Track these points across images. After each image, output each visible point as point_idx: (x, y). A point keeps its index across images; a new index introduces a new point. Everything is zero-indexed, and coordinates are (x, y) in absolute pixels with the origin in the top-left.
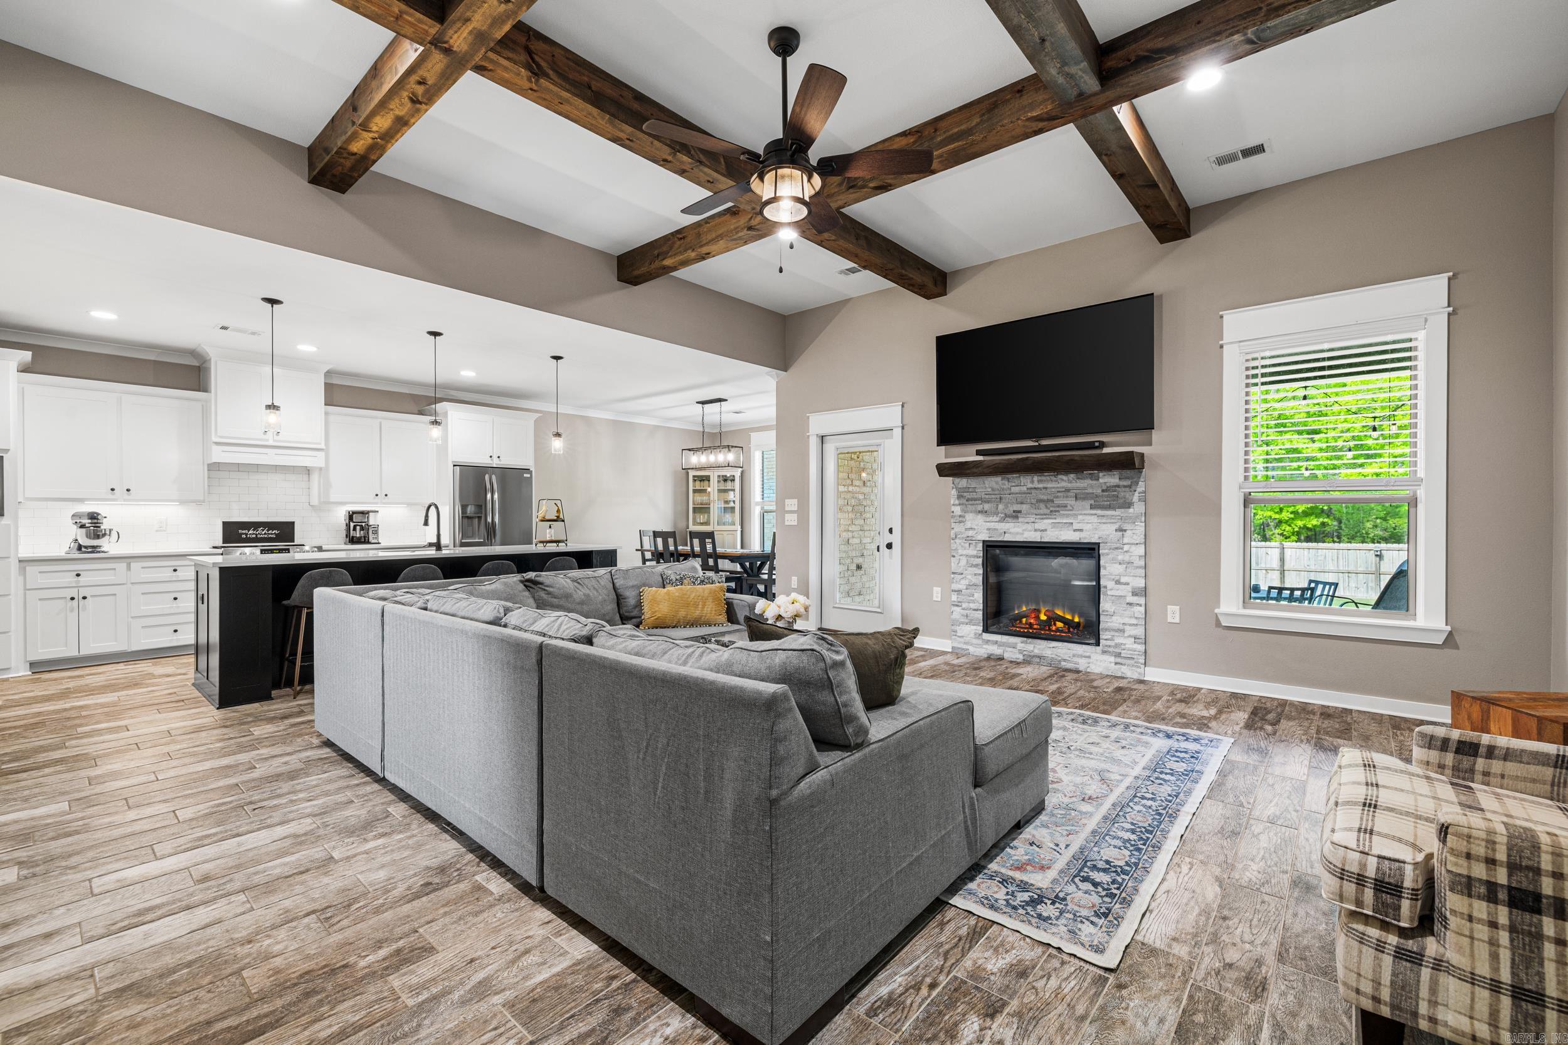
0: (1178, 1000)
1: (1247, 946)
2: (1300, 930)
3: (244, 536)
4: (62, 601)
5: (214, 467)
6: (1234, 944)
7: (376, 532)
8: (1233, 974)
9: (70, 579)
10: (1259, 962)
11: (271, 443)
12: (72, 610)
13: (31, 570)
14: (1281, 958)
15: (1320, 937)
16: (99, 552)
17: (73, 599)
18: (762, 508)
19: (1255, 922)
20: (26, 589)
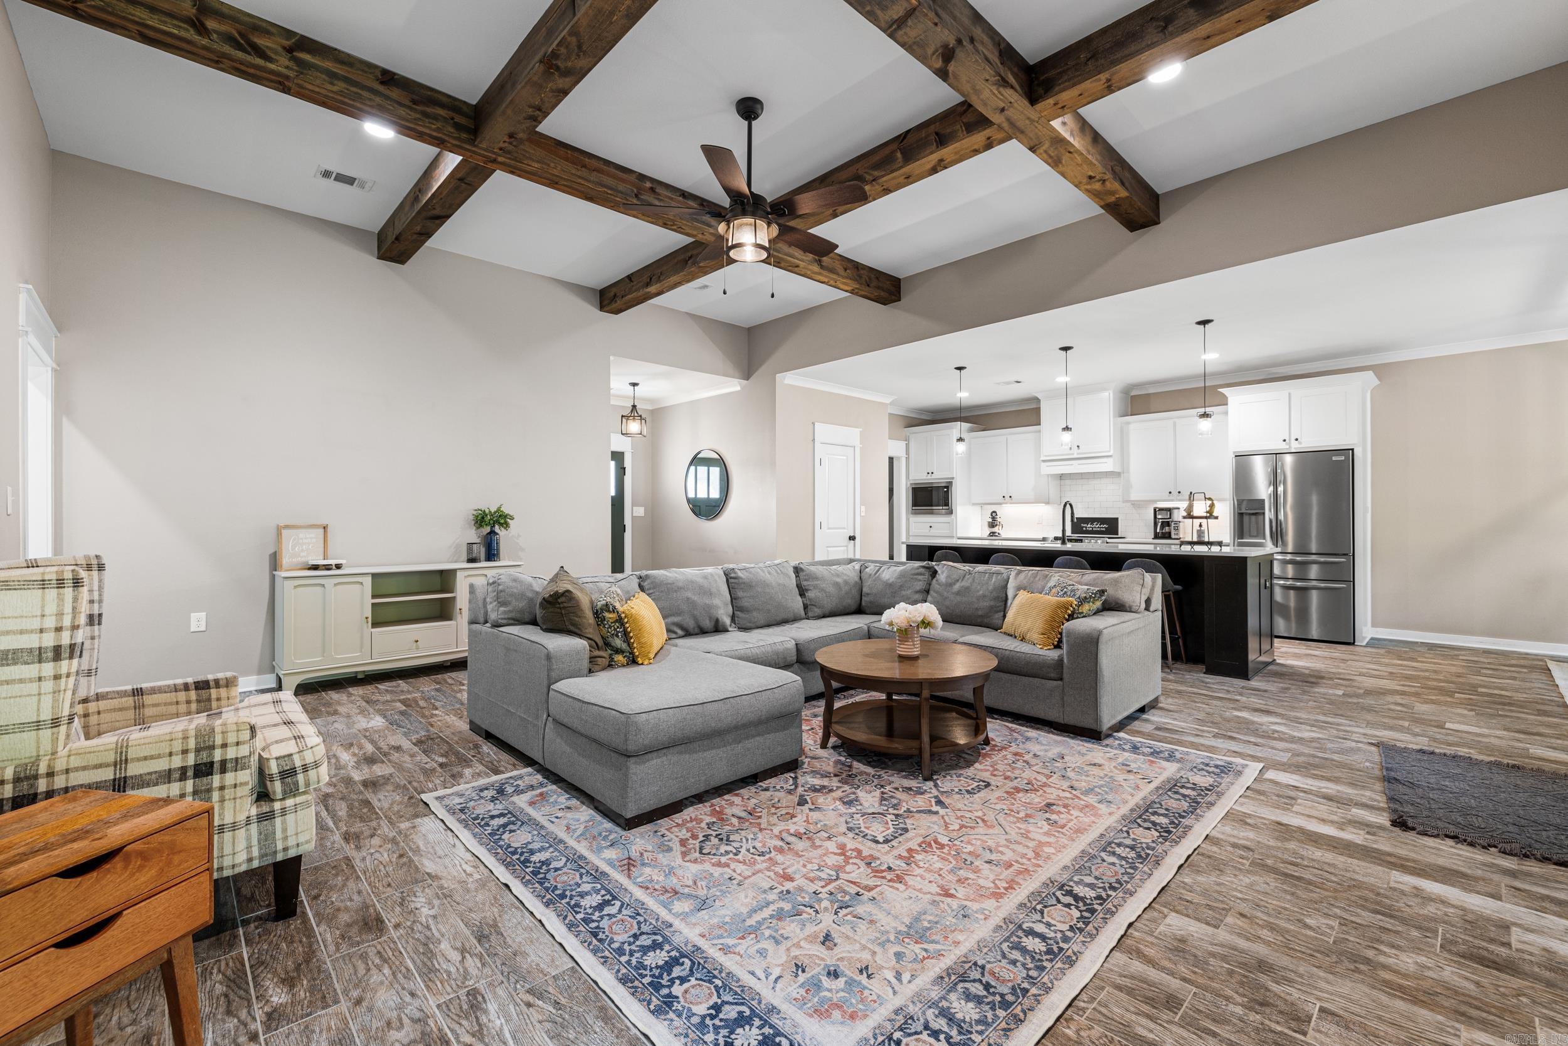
0: (381, 809)
1: (372, 851)
2: (348, 884)
3: (1084, 529)
6: (380, 846)
7: (1177, 528)
8: (367, 833)
10: (358, 848)
11: (1075, 456)
14: (348, 860)
15: (331, 888)
19: (381, 867)
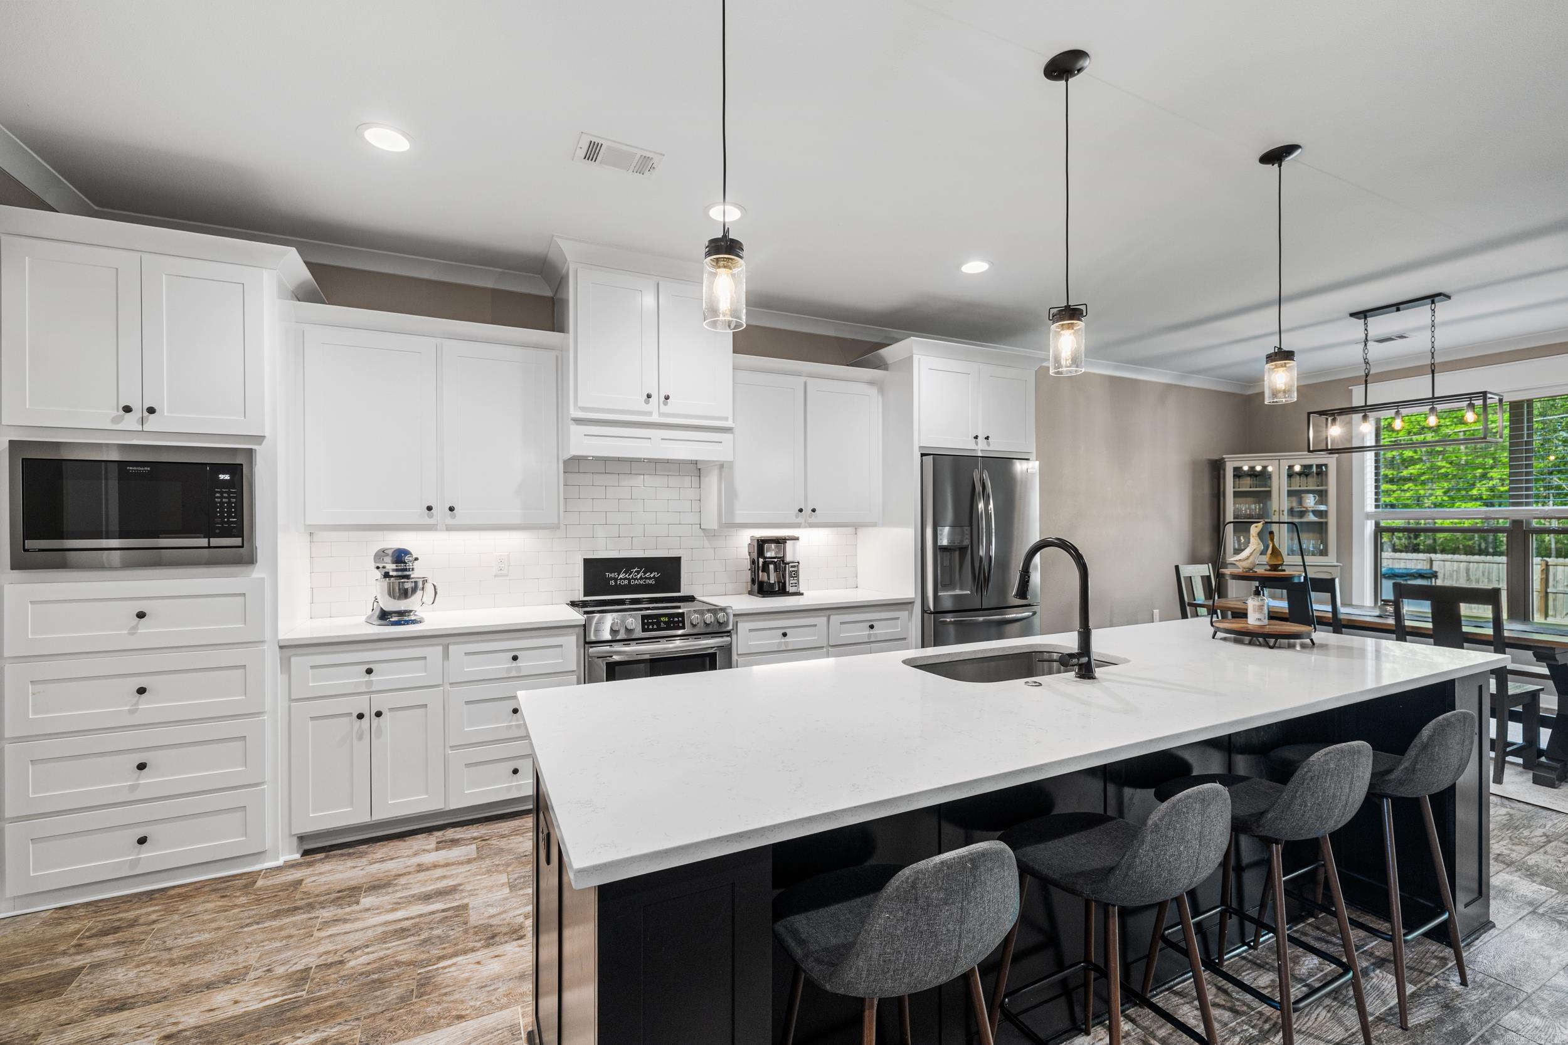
3: (612, 583)
4: (346, 719)
5: (575, 465)
7: (795, 575)
9: (355, 678)
11: (655, 418)
12: (360, 738)
13: (299, 662)
16: (407, 623)
17: (360, 716)
18: (1377, 524)
20: (291, 700)
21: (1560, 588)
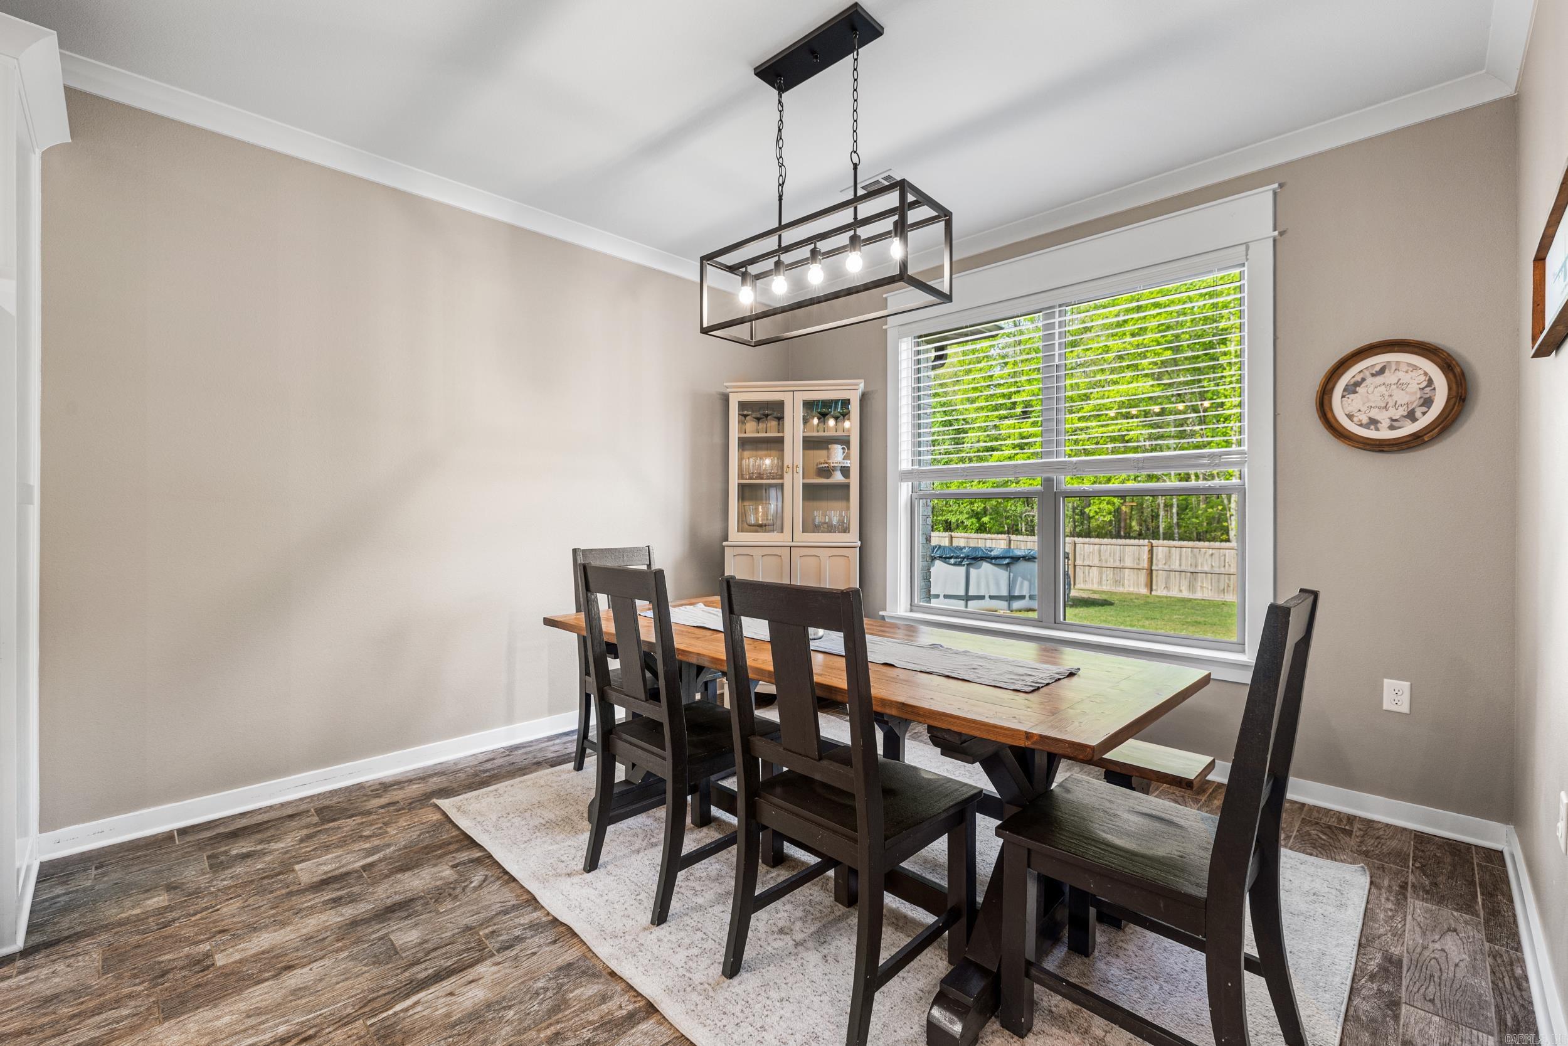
21: (1161, 566)
